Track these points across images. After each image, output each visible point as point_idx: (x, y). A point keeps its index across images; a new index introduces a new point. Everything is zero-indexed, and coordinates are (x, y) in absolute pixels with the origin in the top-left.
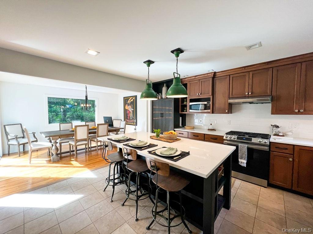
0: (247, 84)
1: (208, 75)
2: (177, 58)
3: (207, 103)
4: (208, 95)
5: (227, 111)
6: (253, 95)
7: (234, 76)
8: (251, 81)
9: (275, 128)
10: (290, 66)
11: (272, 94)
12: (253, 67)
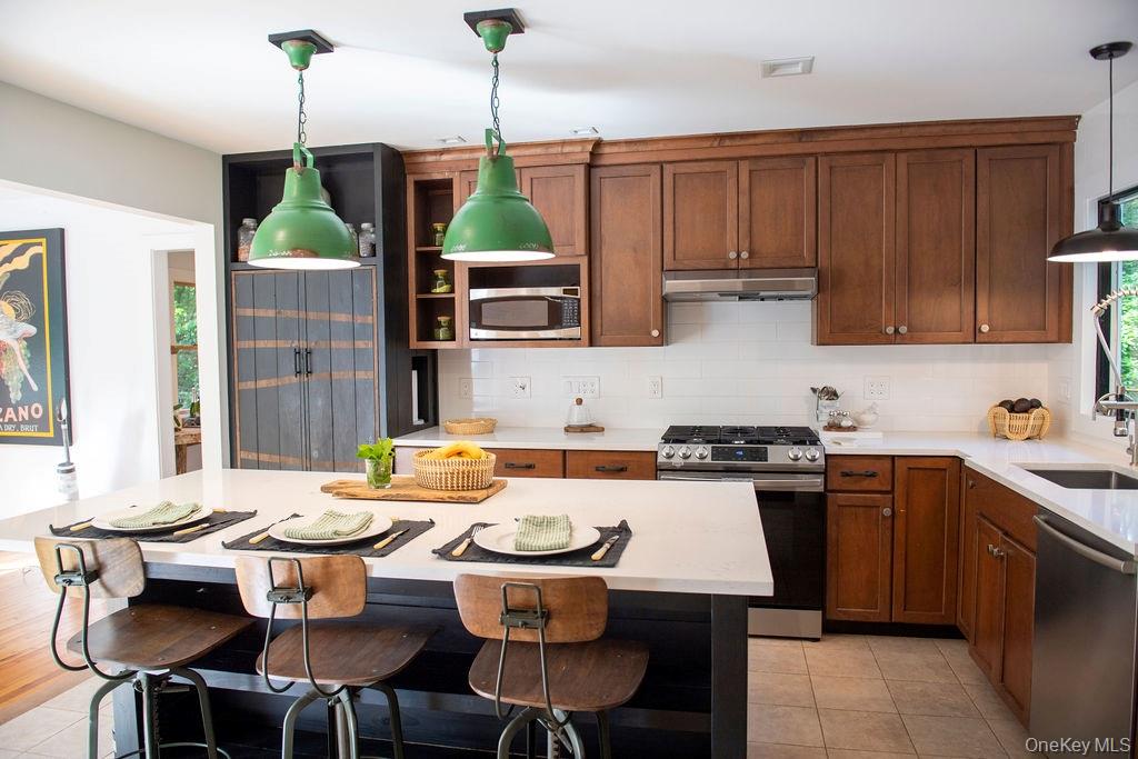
0: (731, 215)
1: (567, 149)
2: (492, 55)
3: (565, 291)
4: (568, 250)
5: (655, 333)
6: (757, 263)
7: (683, 171)
8: (744, 201)
9: (824, 402)
10: (865, 159)
11: (817, 265)
12: (751, 141)
